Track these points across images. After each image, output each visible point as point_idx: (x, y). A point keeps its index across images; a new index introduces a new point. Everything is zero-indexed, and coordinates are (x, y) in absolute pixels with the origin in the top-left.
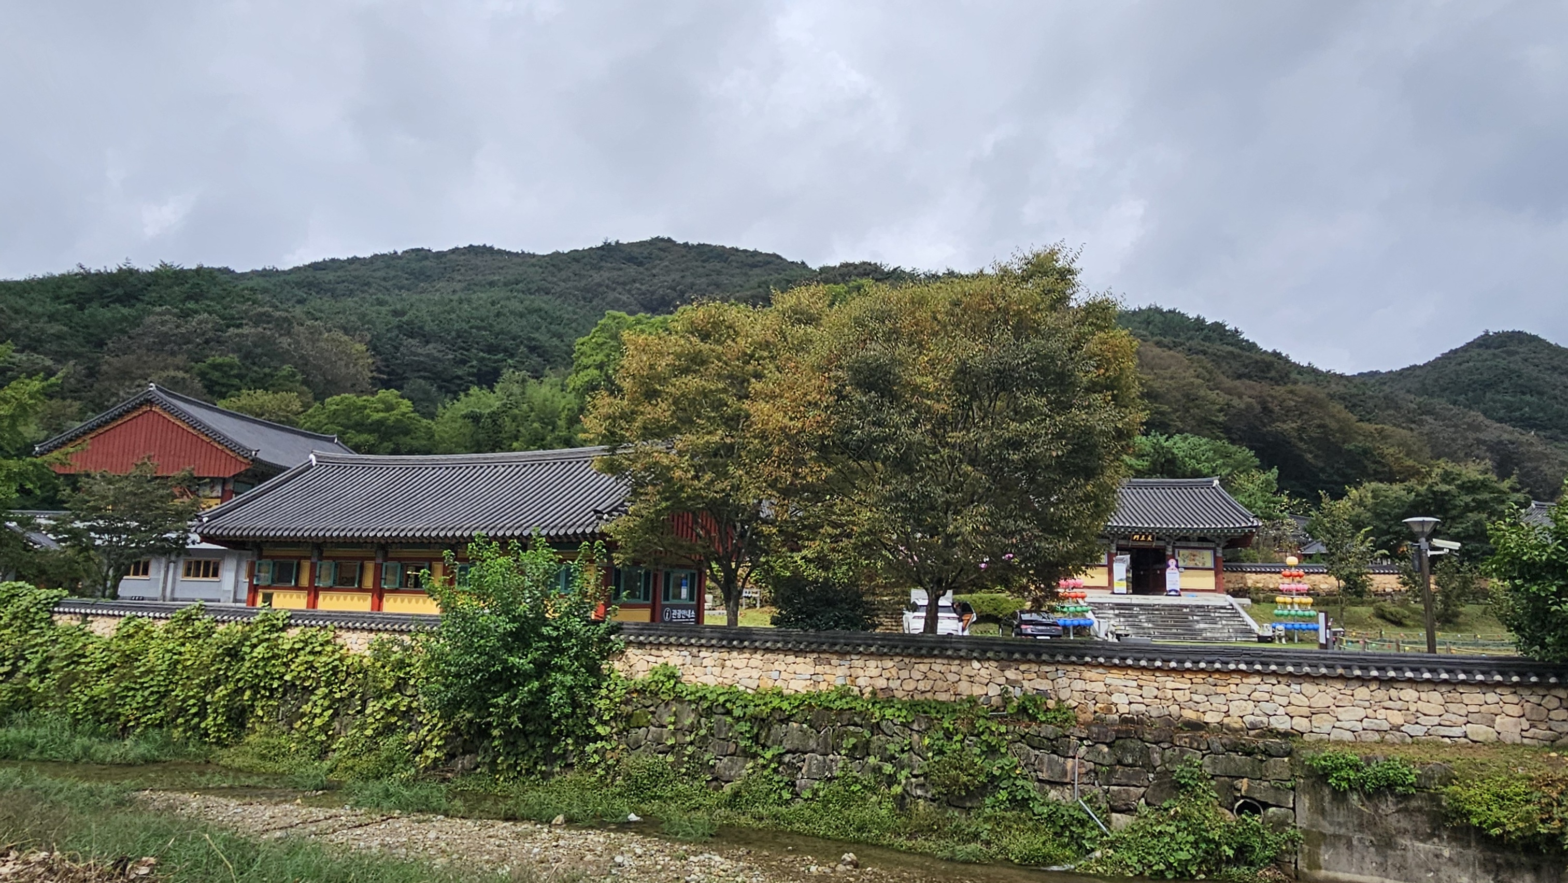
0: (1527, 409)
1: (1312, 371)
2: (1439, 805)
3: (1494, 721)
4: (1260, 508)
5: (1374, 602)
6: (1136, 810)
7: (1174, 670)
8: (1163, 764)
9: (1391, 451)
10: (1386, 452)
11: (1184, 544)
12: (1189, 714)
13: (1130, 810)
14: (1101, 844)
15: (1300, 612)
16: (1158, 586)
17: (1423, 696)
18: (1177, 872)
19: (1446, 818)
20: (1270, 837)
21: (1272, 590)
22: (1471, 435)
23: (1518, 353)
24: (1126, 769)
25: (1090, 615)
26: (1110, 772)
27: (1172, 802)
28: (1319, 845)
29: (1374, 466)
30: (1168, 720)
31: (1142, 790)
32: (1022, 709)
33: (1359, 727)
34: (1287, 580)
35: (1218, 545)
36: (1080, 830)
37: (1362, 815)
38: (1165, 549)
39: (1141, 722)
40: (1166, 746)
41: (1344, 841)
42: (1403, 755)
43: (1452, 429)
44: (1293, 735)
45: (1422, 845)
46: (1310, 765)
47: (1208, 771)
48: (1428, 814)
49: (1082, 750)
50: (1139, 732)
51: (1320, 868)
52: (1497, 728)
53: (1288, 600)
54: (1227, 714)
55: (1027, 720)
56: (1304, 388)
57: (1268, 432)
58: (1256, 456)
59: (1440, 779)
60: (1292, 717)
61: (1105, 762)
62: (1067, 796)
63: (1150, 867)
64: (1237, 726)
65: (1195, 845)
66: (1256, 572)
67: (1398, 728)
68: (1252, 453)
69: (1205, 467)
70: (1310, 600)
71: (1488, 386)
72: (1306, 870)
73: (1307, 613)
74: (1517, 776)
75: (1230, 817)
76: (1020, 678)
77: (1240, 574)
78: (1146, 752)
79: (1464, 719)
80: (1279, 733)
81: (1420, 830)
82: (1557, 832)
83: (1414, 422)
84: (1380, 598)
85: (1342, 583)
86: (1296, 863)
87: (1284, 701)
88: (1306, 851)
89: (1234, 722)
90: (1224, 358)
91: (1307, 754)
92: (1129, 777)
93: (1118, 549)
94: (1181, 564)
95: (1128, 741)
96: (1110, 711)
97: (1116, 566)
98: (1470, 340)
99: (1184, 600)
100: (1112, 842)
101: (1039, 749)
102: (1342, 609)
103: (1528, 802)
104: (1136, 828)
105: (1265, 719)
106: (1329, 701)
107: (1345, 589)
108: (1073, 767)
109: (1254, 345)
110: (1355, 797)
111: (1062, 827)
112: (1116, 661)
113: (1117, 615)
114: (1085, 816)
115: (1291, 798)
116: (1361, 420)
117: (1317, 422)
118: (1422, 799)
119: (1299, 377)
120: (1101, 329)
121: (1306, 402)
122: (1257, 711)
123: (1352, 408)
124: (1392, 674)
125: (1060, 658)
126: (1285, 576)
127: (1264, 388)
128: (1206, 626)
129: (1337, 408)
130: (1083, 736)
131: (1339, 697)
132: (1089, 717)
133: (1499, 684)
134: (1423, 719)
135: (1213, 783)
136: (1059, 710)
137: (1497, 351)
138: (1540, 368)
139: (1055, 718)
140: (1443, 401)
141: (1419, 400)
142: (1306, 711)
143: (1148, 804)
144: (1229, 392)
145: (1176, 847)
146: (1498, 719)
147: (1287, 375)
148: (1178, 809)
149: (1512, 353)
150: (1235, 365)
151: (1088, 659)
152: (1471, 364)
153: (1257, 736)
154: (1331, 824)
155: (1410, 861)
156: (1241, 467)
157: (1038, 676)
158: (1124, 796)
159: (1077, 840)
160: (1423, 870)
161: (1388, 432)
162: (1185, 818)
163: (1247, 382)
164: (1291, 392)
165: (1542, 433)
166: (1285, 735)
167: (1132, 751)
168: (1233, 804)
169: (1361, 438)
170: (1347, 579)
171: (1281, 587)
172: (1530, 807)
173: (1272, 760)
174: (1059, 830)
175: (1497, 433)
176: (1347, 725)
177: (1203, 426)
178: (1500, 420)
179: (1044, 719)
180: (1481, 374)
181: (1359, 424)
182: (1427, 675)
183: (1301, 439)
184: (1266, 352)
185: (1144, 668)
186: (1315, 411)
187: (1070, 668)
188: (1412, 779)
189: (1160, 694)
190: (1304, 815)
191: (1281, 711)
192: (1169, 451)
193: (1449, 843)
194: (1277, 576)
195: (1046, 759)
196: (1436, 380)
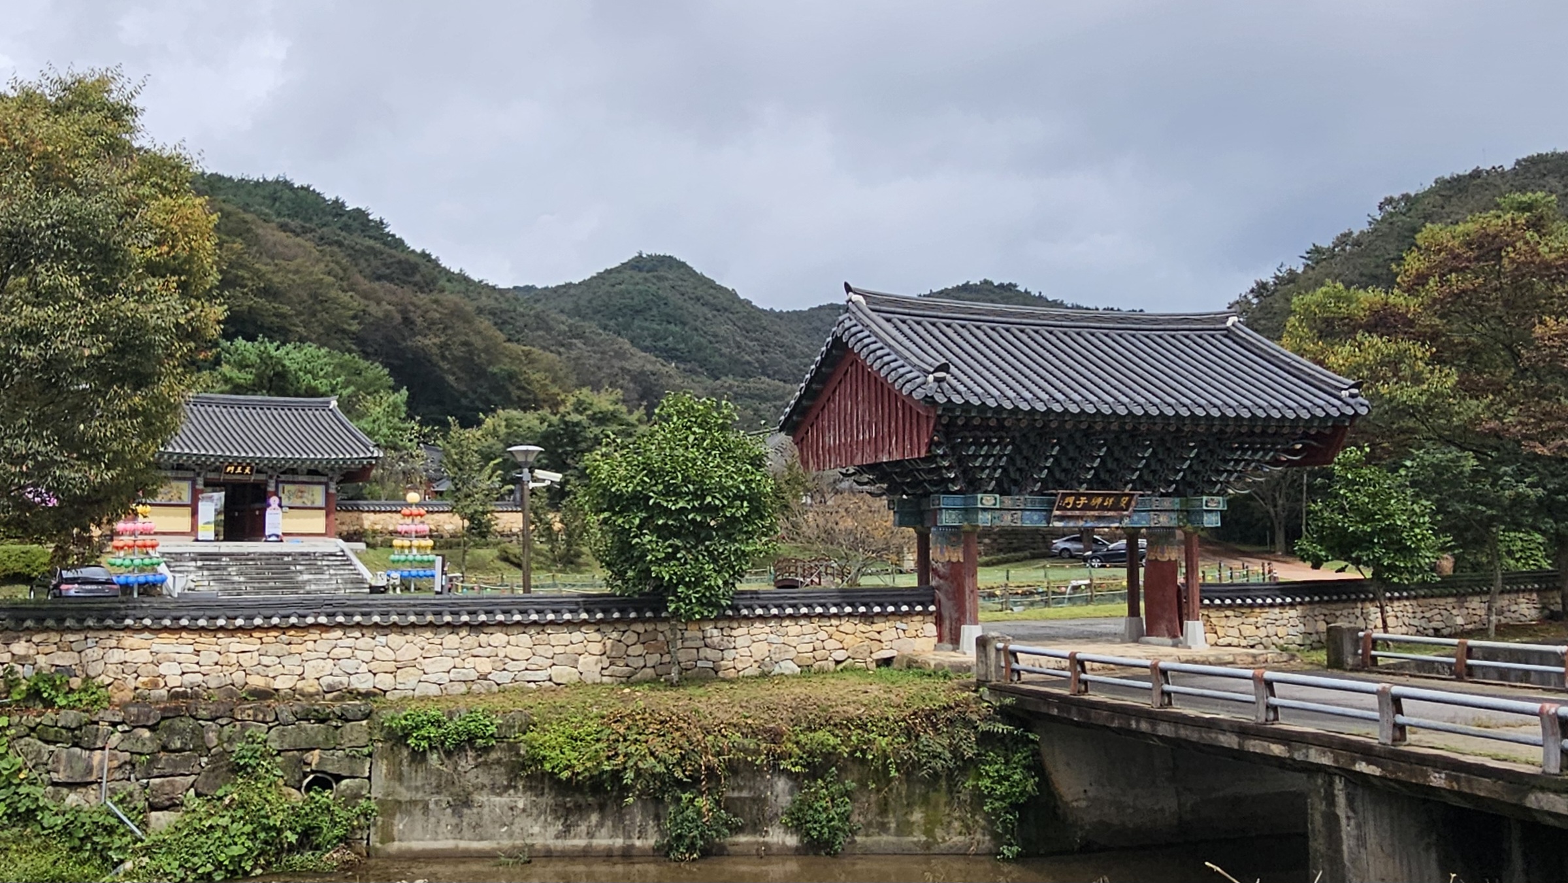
0: (671, 339)
1: (463, 279)
2: (518, 754)
3: (577, 661)
4: (384, 436)
5: (499, 543)
6: (182, 804)
7: (240, 629)
8: (221, 742)
9: (537, 376)
10: (533, 377)
11: (290, 477)
12: (256, 681)
13: (175, 805)
14: (134, 852)
15: (418, 557)
16: (256, 530)
17: (513, 639)
18: (227, 871)
19: (523, 767)
20: (341, 814)
21: (391, 533)
22: (617, 364)
23: (667, 279)
24: (173, 756)
25: (163, 569)
26: (150, 762)
27: (229, 788)
28: (394, 814)
29: (519, 392)
30: (229, 690)
31: (192, 778)
32: (34, 694)
33: (446, 678)
34: (408, 520)
35: (331, 479)
36: (107, 839)
37: (441, 775)
38: (266, 484)
39: (196, 696)
40: (224, 721)
41: (420, 806)
42: (485, 705)
43: (599, 355)
44: (375, 695)
45: (498, 799)
46: (390, 727)
47: (274, 746)
48: (506, 765)
49: (115, 739)
50: (192, 708)
51: (394, 840)
52: (580, 669)
53: (406, 543)
54: (301, 677)
55: (40, 707)
56: (450, 298)
57: (407, 347)
58: (390, 375)
59: (520, 726)
60: (375, 674)
61: (145, 750)
62: (92, 798)
63: (195, 871)
64: (312, 690)
65: (253, 836)
66: (374, 512)
67: (484, 677)
68: (386, 371)
69: (322, 385)
70: (430, 542)
71: (637, 312)
72: (378, 845)
73: (425, 558)
74: (592, 715)
75: (297, 797)
76: (32, 652)
77: (356, 514)
78: (198, 733)
79: (550, 662)
80: (359, 694)
81: (498, 784)
82: (620, 767)
83: (563, 345)
84: (506, 539)
85: (467, 523)
86: (368, 839)
87: (367, 656)
88: (380, 823)
89: (310, 686)
90: (363, 253)
91: (387, 714)
92: (176, 765)
93: (206, 484)
94: (285, 502)
95: (177, 720)
96: (156, 685)
97: (202, 506)
98: (625, 260)
99: (288, 546)
100: (147, 848)
101: (55, 743)
102: (465, 552)
103: (598, 740)
104: (180, 826)
105: (345, 680)
106: (417, 652)
107: (470, 529)
108: (102, 761)
109: (400, 242)
110: (435, 756)
111: (81, 839)
112: (167, 622)
113: (200, 568)
114: (114, 821)
115: (368, 765)
116: (509, 340)
117: (463, 338)
118: (502, 750)
119: (448, 284)
120: (166, 192)
121: (452, 313)
122: (336, 671)
123: (500, 325)
124: (483, 618)
125: (90, 623)
126: (404, 515)
127: (406, 294)
128: (311, 577)
129: (484, 324)
130: (117, 719)
131: (427, 647)
132: (128, 695)
133: (585, 622)
134: (511, 665)
135: (279, 759)
136: (85, 690)
137: (648, 275)
138: (686, 297)
139: (80, 700)
140: (594, 324)
141: (570, 321)
142: (391, 666)
143: (198, 795)
144: (366, 296)
145: (229, 841)
146: (581, 659)
147: (434, 281)
148: (235, 796)
149: (660, 279)
150: (376, 263)
151: (129, 622)
152: (623, 287)
153: (335, 699)
154: (408, 788)
155: (486, 817)
156: (371, 389)
157: (59, 649)
158: (168, 789)
159: (102, 853)
160: (497, 826)
161: (533, 356)
162: (242, 805)
163: (388, 285)
164: (436, 301)
165: (682, 366)
166: (367, 695)
167: (181, 733)
168: (301, 781)
169: (507, 360)
170: (471, 518)
171: (399, 528)
172: (598, 746)
173: (348, 725)
174: (77, 843)
175: (641, 363)
176: (433, 678)
177: (332, 336)
178: (645, 349)
179: (64, 702)
180: (632, 299)
181: (508, 344)
182: (517, 617)
183: (443, 357)
184: (413, 251)
185: (203, 628)
186: (459, 325)
187: (104, 635)
188: (492, 729)
189: (222, 660)
190: (380, 783)
191: (364, 668)
192: (279, 361)
193: (524, 792)
194: (398, 516)
195: (64, 755)
196: (590, 302)
